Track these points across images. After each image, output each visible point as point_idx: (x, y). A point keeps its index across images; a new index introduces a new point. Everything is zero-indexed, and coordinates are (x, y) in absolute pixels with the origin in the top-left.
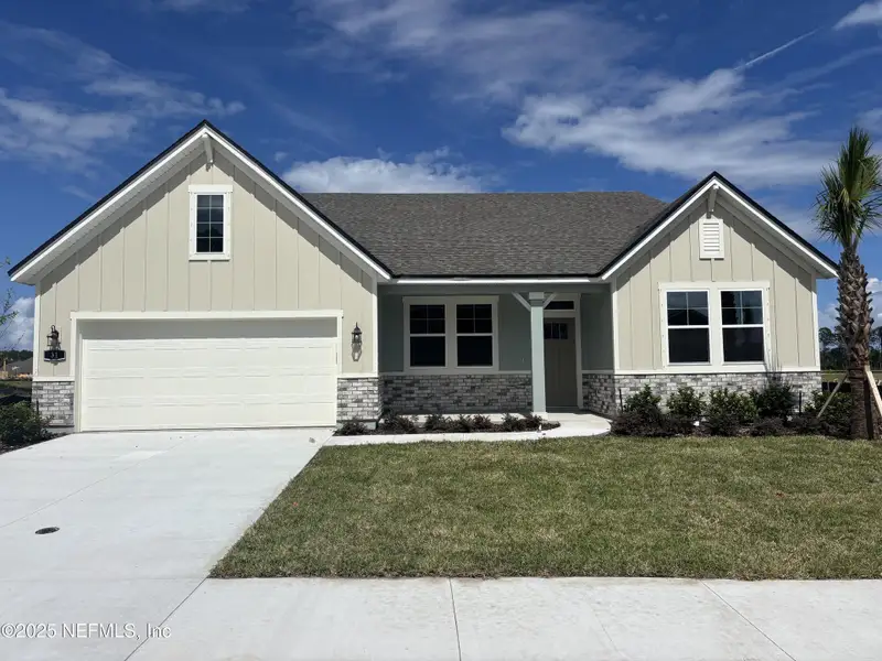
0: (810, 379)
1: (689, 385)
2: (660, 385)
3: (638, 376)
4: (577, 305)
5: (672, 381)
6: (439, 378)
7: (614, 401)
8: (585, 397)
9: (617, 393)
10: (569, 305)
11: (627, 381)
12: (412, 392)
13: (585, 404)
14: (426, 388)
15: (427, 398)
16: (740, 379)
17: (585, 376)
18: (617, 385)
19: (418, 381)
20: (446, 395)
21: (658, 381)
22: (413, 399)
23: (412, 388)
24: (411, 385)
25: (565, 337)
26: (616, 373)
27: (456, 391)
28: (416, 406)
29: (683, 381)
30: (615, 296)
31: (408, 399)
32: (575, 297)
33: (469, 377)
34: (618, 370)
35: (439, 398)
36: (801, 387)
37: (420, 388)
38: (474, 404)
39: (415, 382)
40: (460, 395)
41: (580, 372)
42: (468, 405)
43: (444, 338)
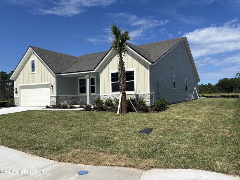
0: (146, 96)
1: (116, 98)
3: (105, 95)
5: (112, 97)
6: (85, 96)
12: (80, 99)
16: (128, 96)
18: (100, 98)
21: (109, 97)
24: (79, 98)
29: (115, 96)
31: (79, 101)
34: (101, 94)
36: (144, 98)
37: (81, 99)
39: (80, 97)
43: (85, 86)
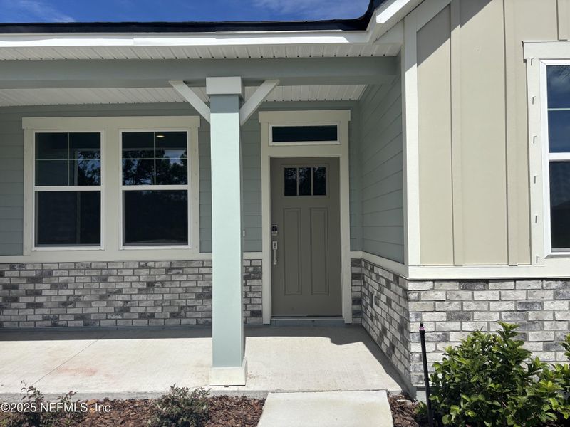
2: (526, 305)
3: (468, 284)
4: (343, 133)
6: (89, 267)
7: (406, 343)
8: (357, 301)
9: (414, 327)
10: (328, 133)
11: (440, 295)
12: (38, 293)
13: (356, 314)
14: (64, 285)
15: (65, 304)
17: (355, 262)
18: (413, 307)
19: (50, 273)
20: (102, 298)
21: (521, 296)
22: (40, 305)
23: (39, 286)
25: (320, 190)
26: (412, 274)
27: (120, 291)
28: (45, 318)
30: (411, 77)
32: (338, 119)
33: (144, 265)
34: (417, 267)
35: (89, 304)
37: (55, 286)
38: (152, 316)
39: (43, 274)
40: (126, 298)
41: (347, 255)
42: (142, 316)
43: (98, 193)
